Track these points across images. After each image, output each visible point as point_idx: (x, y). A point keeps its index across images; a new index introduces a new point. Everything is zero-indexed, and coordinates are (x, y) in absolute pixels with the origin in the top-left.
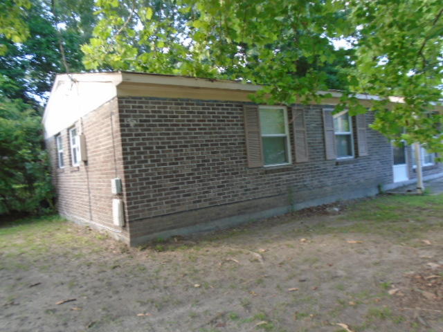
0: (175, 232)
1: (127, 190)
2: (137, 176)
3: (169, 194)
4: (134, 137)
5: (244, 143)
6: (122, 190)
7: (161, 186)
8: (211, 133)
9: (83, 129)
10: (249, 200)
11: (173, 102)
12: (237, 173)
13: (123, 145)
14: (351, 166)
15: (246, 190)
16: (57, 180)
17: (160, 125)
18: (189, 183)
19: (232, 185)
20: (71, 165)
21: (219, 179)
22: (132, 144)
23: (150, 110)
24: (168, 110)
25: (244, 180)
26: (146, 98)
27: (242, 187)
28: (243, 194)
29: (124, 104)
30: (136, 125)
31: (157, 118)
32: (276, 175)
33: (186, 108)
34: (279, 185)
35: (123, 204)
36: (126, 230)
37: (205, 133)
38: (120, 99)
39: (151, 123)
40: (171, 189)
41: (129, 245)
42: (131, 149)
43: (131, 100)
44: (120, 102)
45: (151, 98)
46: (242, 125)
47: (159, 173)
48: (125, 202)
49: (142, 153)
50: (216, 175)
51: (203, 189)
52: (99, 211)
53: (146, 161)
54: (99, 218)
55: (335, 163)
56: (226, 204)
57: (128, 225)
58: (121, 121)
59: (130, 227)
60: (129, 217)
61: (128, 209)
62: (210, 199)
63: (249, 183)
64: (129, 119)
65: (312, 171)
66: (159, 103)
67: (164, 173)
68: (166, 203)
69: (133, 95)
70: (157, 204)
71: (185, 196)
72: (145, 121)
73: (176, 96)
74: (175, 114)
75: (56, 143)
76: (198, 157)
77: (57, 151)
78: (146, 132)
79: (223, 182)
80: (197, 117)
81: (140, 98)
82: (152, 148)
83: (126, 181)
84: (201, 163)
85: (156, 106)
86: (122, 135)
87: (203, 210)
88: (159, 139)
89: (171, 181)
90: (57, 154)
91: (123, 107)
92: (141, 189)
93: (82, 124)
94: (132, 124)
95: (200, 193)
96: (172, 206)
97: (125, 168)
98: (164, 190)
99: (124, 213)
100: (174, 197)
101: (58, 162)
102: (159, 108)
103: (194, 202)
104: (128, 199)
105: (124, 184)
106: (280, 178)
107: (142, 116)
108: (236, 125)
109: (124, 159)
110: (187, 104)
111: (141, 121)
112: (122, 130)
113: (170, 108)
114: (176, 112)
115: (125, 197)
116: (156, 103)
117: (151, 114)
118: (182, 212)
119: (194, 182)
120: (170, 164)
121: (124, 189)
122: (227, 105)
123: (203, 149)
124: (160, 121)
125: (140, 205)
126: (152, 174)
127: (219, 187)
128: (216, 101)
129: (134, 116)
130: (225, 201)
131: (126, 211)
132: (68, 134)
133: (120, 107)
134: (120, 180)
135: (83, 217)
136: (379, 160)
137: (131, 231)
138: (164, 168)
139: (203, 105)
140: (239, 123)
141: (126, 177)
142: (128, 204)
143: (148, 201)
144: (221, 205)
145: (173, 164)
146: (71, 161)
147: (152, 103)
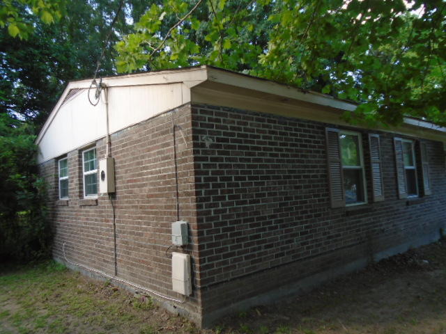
0: (255, 300)
1: (199, 241)
2: (212, 219)
3: (248, 245)
4: (209, 162)
5: (326, 176)
6: (190, 240)
7: (239, 234)
8: (293, 161)
9: (110, 150)
10: (332, 251)
11: (255, 117)
12: (320, 215)
13: (196, 173)
14: (418, 206)
15: (329, 238)
16: (55, 215)
17: (240, 147)
18: (271, 228)
19: (316, 231)
20: (81, 196)
21: (302, 223)
22: (207, 173)
23: (229, 126)
24: (249, 127)
25: (327, 224)
26: (224, 108)
27: (325, 234)
28: (326, 243)
29: (199, 114)
30: (212, 146)
31: (236, 137)
32: (355, 218)
33: (267, 126)
34: (358, 230)
35: (192, 261)
36: (196, 302)
37: (288, 161)
38: (194, 106)
39: (230, 144)
40: (252, 238)
41: (199, 325)
42: (206, 179)
43: (206, 109)
44: (193, 111)
45: (230, 110)
46: (323, 152)
47: (238, 215)
48: (196, 258)
49: (219, 186)
50: (299, 218)
51: (286, 237)
52: (132, 264)
53: (224, 198)
54: (132, 274)
55: (405, 204)
56: (309, 258)
57: (199, 293)
58: (195, 138)
59: (202, 296)
60: (202, 282)
61: (201, 269)
62: (293, 251)
63: (331, 228)
64: (204, 137)
65: (387, 212)
66: (239, 117)
67: (244, 214)
68: (246, 258)
69: (211, 103)
70: (235, 260)
71: (267, 247)
72: (223, 140)
73: (257, 110)
74: (256, 134)
75: (57, 168)
76: (281, 193)
77: (57, 178)
78: (224, 157)
79: (306, 227)
80: (279, 139)
81: (218, 108)
82: (230, 179)
83: (199, 227)
84: (283, 201)
85: (236, 120)
86: (196, 159)
87: (286, 266)
88: (239, 166)
89: (251, 226)
90: (57, 181)
91: (198, 118)
92: (216, 238)
93: (110, 143)
94: (208, 144)
95: (283, 243)
96: (253, 262)
97: (198, 207)
98: (243, 239)
99: (193, 275)
100: (254, 250)
101: (57, 191)
102: (238, 123)
103: (277, 256)
104: (201, 254)
105: (194, 231)
106: (359, 222)
107: (219, 133)
108: (318, 152)
109: (197, 193)
110: (269, 121)
111: (218, 140)
112: (195, 152)
113: (251, 125)
114: (258, 131)
115: (196, 251)
116: (235, 117)
117: (229, 131)
118: (262, 271)
119: (276, 227)
120: (251, 202)
121: (195, 238)
122: (309, 126)
123: (286, 183)
124: (240, 141)
125: (215, 262)
126: (229, 216)
127: (302, 234)
128: (298, 120)
129: (211, 133)
130: (308, 253)
131: (198, 272)
132: (80, 157)
133: (193, 118)
134: (188, 226)
135: (98, 268)
136: (439, 200)
137: (203, 304)
138: (244, 208)
139: (285, 124)
140: (321, 150)
141: (199, 220)
142: (201, 262)
143: (225, 256)
144: (305, 259)
145: (254, 202)
146: (81, 192)
147: (231, 116)
